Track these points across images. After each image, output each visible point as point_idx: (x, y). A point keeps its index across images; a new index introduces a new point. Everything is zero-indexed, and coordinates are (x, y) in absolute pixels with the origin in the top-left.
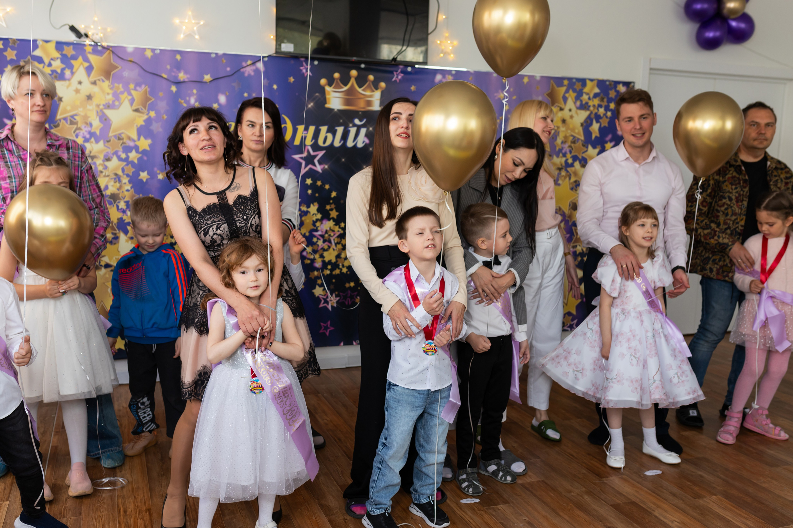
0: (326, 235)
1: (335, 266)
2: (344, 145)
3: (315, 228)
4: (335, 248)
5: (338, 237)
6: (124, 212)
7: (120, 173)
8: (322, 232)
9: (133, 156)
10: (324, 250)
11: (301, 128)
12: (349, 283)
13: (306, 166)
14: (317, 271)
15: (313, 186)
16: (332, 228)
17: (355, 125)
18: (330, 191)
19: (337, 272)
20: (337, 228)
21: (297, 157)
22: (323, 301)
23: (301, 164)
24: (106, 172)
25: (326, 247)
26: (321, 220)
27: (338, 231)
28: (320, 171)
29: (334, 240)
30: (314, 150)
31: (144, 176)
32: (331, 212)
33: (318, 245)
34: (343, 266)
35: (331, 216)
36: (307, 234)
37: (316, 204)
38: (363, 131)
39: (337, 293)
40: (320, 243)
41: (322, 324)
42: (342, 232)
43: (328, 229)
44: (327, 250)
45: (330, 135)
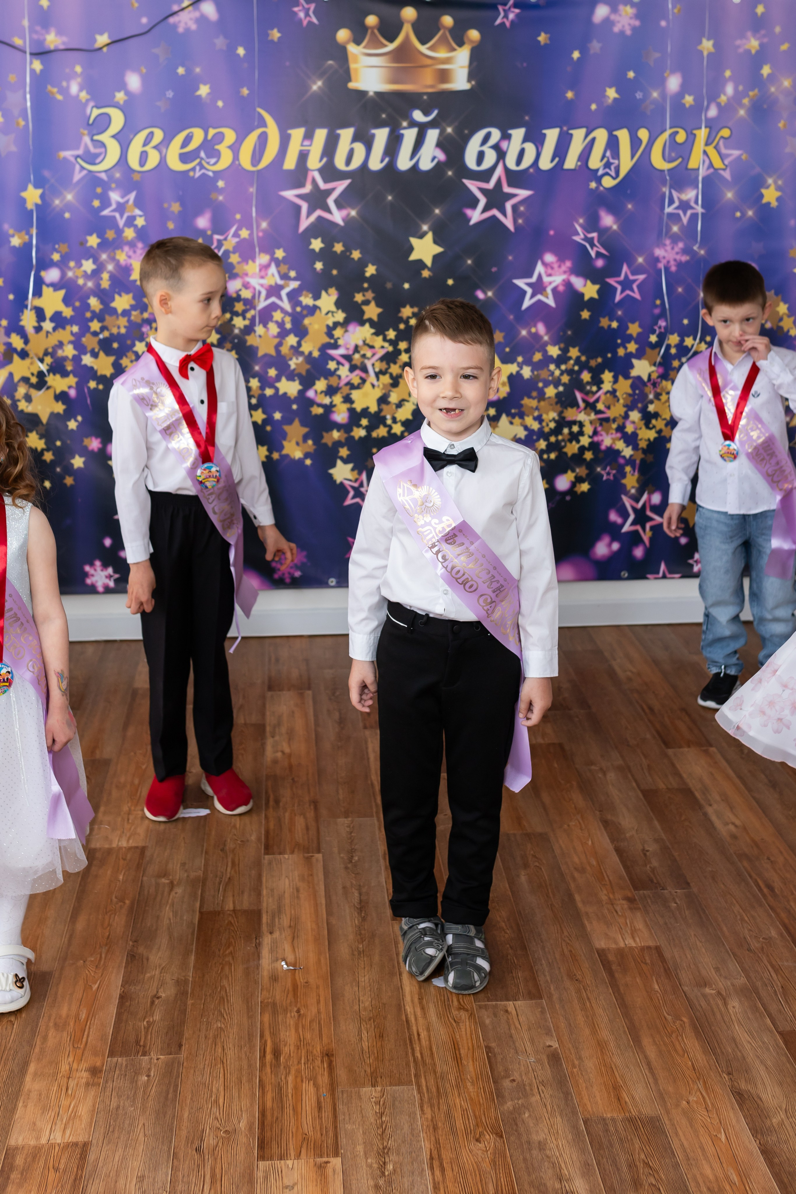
0: (357, 356)
1: (377, 420)
2: (391, 168)
3: (332, 341)
4: (375, 383)
5: (382, 359)
8: (347, 349)
10: (353, 387)
11: (297, 134)
13: (309, 214)
14: (339, 430)
15: (326, 254)
16: (367, 342)
17: (413, 124)
18: (362, 264)
19: (381, 431)
20: (379, 342)
21: (291, 194)
22: (352, 493)
23: (298, 208)
25: (356, 381)
26: (345, 324)
27: (383, 347)
28: (341, 223)
29: (374, 365)
30: (326, 181)
32: (365, 308)
33: (339, 377)
34: (395, 420)
35: (366, 317)
36: (316, 354)
37: (333, 291)
38: (433, 135)
40: (344, 371)
42: (391, 349)
43: (360, 343)
44: (358, 387)
45: (360, 147)
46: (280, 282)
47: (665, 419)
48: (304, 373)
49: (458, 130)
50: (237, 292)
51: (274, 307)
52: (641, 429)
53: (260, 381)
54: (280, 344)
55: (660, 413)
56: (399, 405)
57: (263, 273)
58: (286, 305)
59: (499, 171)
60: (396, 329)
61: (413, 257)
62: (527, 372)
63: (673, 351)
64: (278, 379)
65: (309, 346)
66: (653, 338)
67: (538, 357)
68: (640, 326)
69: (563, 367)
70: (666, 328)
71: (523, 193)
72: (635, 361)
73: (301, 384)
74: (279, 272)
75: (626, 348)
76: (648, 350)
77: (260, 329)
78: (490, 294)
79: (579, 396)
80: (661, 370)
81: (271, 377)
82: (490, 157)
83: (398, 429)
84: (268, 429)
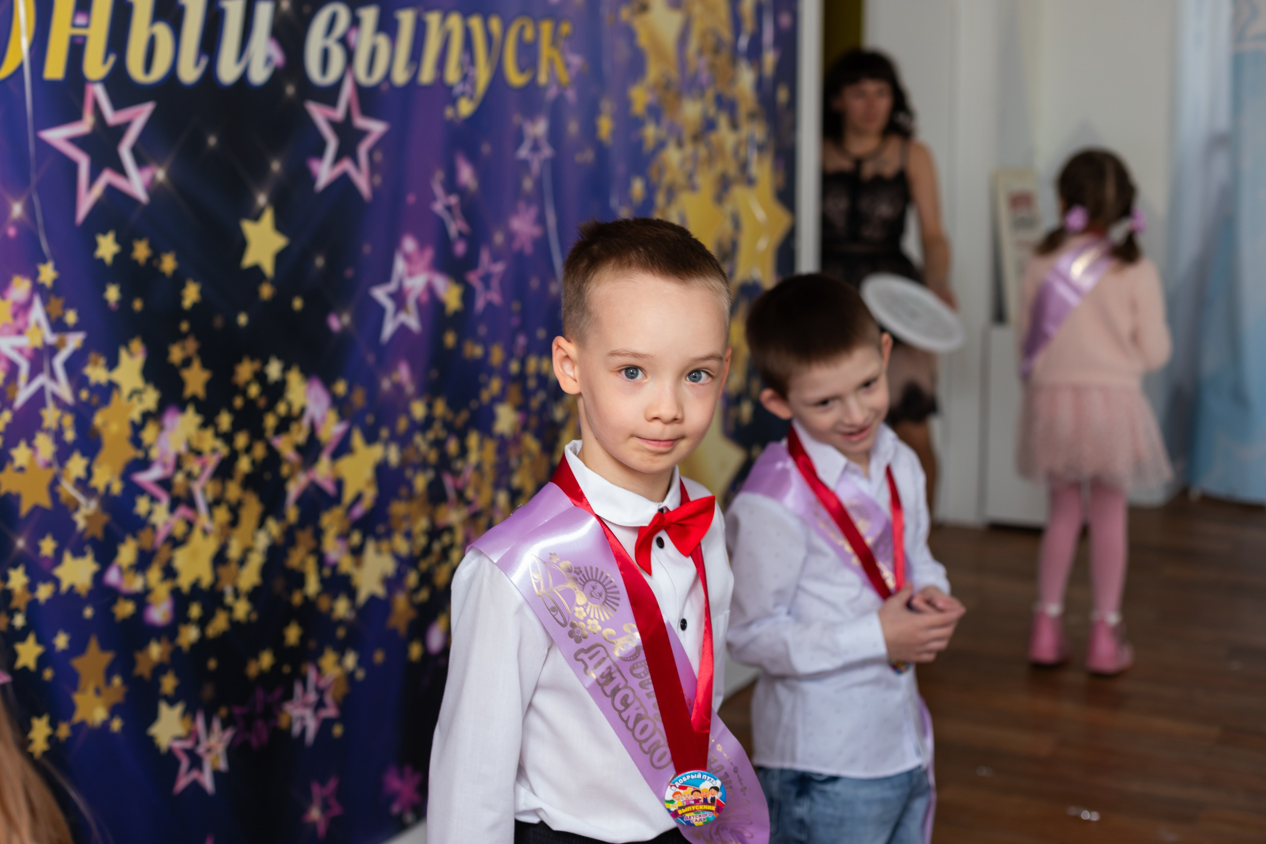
0: (179, 478)
1: (212, 600)
3: (140, 454)
4: (208, 526)
5: (214, 475)
8: (164, 465)
10: (175, 542)
11: (64, 0)
12: (256, 657)
14: (159, 640)
15: (122, 266)
16: (192, 444)
18: (177, 282)
19: (220, 623)
20: (208, 441)
21: (58, 137)
22: (185, 763)
23: (73, 166)
25: (179, 529)
26: (158, 414)
27: (214, 451)
29: (203, 489)
32: (185, 374)
33: (154, 527)
34: (237, 594)
35: (188, 392)
36: (117, 488)
37: (137, 346)
38: (264, 13)
39: (223, 712)
40: (161, 516)
42: (224, 451)
44: (183, 542)
45: (163, 32)
46: (51, 339)
48: (98, 532)
49: (296, 5)
51: (41, 399)
53: (28, 572)
56: (242, 562)
57: (20, 323)
58: (65, 391)
59: (348, 89)
60: (231, 410)
62: (394, 455)
63: (532, 383)
64: (57, 559)
65: (106, 474)
66: (514, 367)
67: (402, 424)
68: (502, 349)
69: (431, 435)
70: (525, 347)
71: (376, 128)
72: (498, 409)
73: (97, 559)
74: (48, 316)
75: (489, 388)
76: (510, 387)
77: (21, 454)
78: (346, 319)
79: (448, 481)
80: (522, 417)
81: (46, 558)
82: (337, 60)
83: (242, 609)
84: (48, 674)
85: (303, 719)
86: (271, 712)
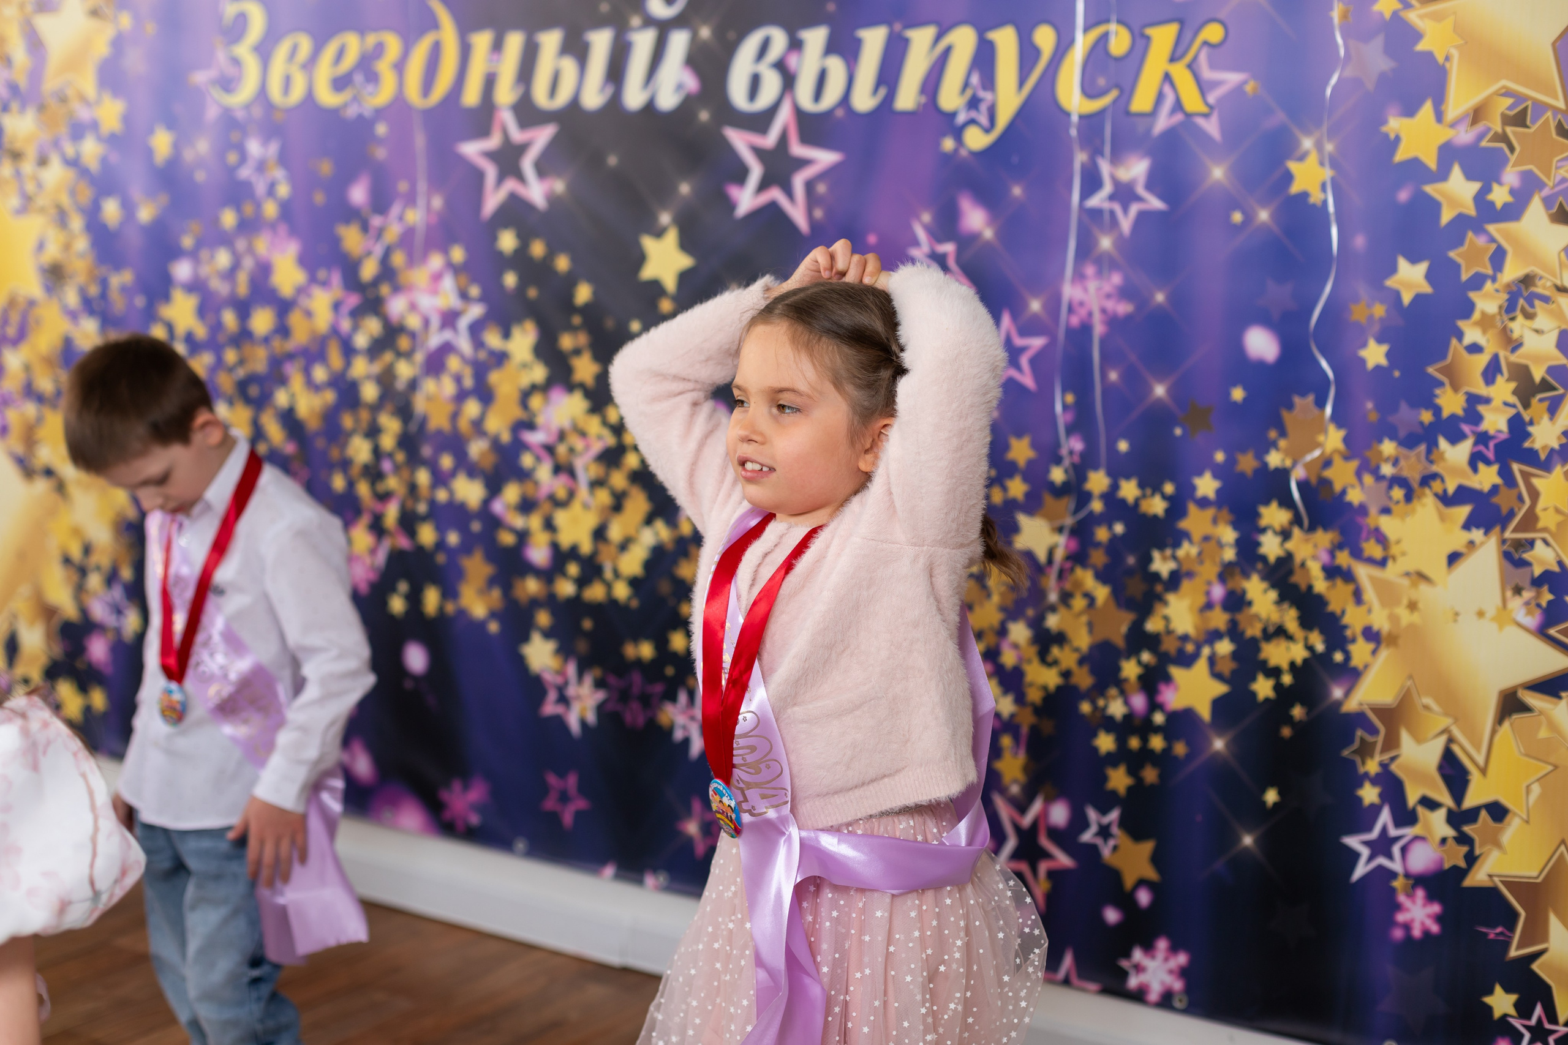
0: (562, 450)
1: (591, 568)
2: (614, 103)
3: (528, 417)
4: (588, 500)
5: (598, 459)
6: (73, 316)
7: (65, 200)
8: (549, 434)
9: (91, 150)
10: (556, 503)
11: (482, 41)
13: (499, 183)
14: (536, 579)
15: (520, 260)
16: (579, 423)
17: (649, 21)
18: (570, 282)
20: (593, 425)
21: (471, 149)
22: (552, 696)
23: (483, 175)
24: (42, 201)
25: (561, 494)
26: (544, 388)
27: (600, 437)
28: (542, 202)
29: (586, 468)
30: (520, 127)
31: (111, 210)
32: (575, 361)
33: (536, 484)
34: (617, 574)
35: (577, 377)
36: (506, 437)
37: (529, 326)
39: (597, 672)
40: (544, 473)
41: (552, 779)
42: (612, 441)
43: (568, 424)
44: (564, 505)
45: (569, 66)
46: (457, 305)
47: (1077, 650)
48: (489, 468)
49: (719, 33)
50: (402, 317)
51: (447, 348)
52: (1029, 661)
53: (429, 474)
54: (455, 416)
55: (1070, 633)
56: (624, 546)
57: (434, 287)
58: (465, 345)
59: (784, 115)
61: (648, 272)
63: (1097, 506)
64: (453, 474)
65: (498, 423)
66: (1058, 475)
68: (1034, 445)
70: (1083, 455)
71: (825, 158)
72: (1023, 519)
73: (484, 487)
74: (457, 287)
75: (1005, 489)
76: (1048, 499)
77: (429, 386)
80: (1074, 545)
81: (445, 470)
82: (771, 84)
83: (621, 591)
84: (441, 558)
85: (685, 728)
86: (649, 703)
